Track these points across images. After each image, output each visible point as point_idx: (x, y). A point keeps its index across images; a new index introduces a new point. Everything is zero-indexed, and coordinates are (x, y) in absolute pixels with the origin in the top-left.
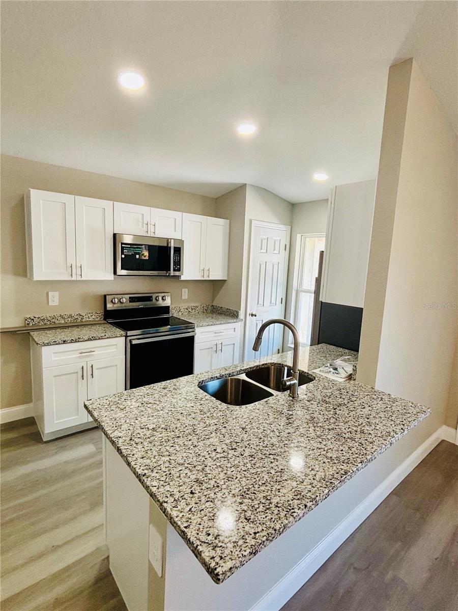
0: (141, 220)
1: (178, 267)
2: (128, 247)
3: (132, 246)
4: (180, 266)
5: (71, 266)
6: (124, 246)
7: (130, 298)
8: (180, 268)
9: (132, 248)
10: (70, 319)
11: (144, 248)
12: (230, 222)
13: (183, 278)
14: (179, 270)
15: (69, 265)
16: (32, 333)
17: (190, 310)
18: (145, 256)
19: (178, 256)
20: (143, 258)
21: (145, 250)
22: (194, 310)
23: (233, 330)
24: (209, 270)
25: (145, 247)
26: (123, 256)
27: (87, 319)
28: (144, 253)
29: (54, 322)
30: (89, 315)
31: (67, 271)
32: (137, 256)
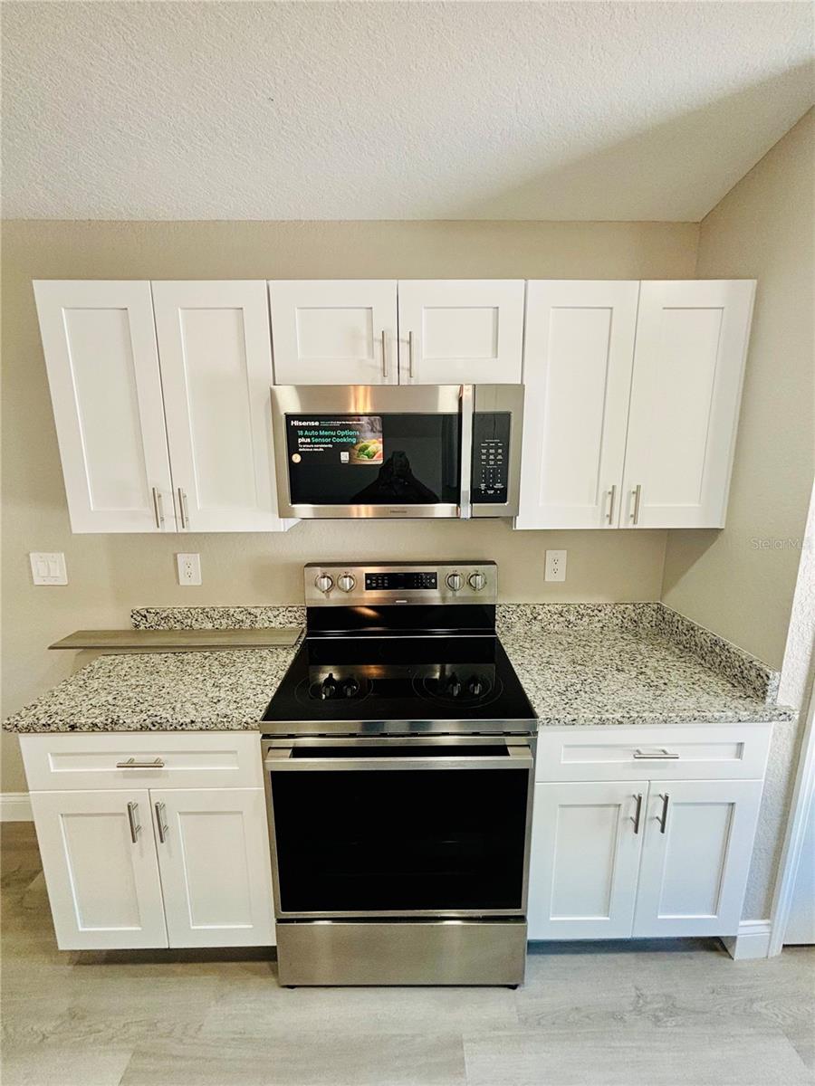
0: (364, 332)
1: (499, 486)
2: (309, 428)
3: (324, 424)
4: (505, 482)
6: (296, 423)
7: (368, 576)
8: (504, 491)
9: (325, 429)
10: (224, 621)
11: (367, 427)
12: (758, 285)
13: (522, 523)
14: (501, 497)
17: (572, 618)
18: (371, 456)
19: (497, 448)
20: (366, 461)
21: (369, 434)
22: (586, 619)
23: (734, 748)
24: (637, 493)
25: (372, 424)
26: (297, 458)
27: (266, 625)
28: (366, 443)
29: (191, 626)
30: (270, 614)
32: (345, 456)
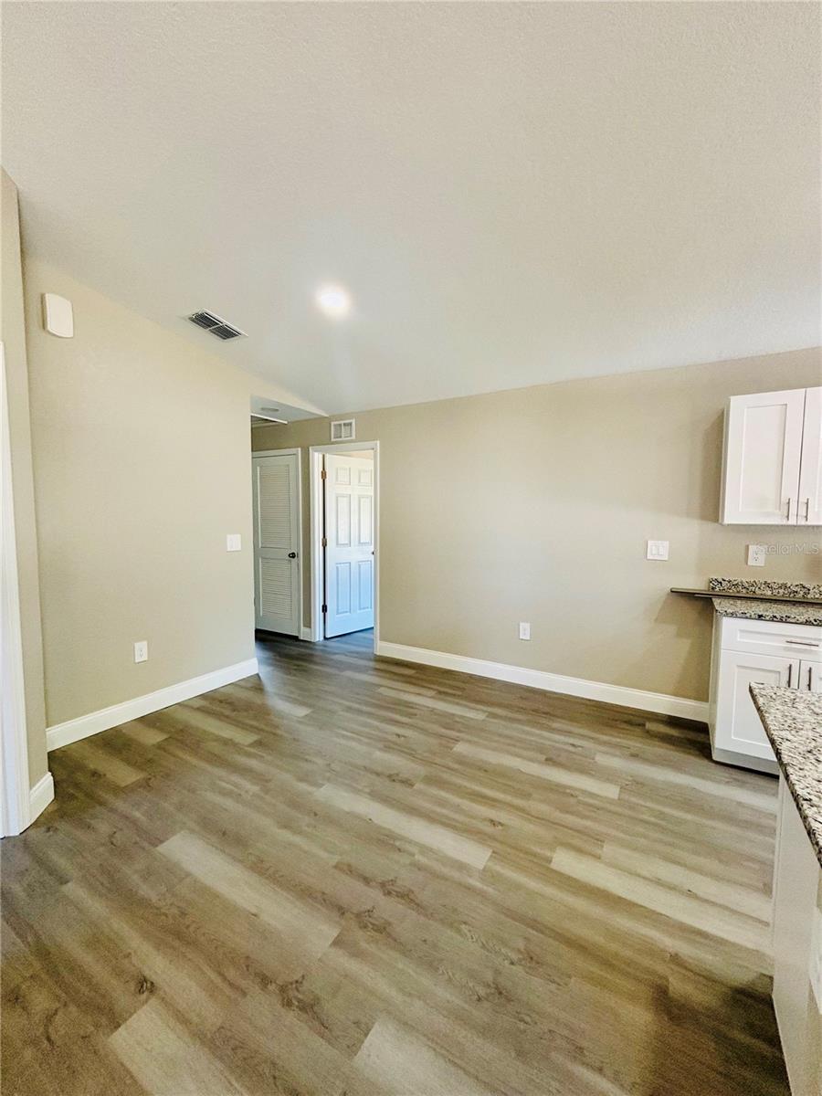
5: (789, 503)
15: (784, 500)
16: (713, 599)
27: (816, 596)
29: (754, 591)
31: (780, 509)
